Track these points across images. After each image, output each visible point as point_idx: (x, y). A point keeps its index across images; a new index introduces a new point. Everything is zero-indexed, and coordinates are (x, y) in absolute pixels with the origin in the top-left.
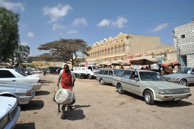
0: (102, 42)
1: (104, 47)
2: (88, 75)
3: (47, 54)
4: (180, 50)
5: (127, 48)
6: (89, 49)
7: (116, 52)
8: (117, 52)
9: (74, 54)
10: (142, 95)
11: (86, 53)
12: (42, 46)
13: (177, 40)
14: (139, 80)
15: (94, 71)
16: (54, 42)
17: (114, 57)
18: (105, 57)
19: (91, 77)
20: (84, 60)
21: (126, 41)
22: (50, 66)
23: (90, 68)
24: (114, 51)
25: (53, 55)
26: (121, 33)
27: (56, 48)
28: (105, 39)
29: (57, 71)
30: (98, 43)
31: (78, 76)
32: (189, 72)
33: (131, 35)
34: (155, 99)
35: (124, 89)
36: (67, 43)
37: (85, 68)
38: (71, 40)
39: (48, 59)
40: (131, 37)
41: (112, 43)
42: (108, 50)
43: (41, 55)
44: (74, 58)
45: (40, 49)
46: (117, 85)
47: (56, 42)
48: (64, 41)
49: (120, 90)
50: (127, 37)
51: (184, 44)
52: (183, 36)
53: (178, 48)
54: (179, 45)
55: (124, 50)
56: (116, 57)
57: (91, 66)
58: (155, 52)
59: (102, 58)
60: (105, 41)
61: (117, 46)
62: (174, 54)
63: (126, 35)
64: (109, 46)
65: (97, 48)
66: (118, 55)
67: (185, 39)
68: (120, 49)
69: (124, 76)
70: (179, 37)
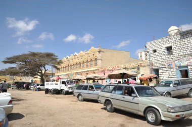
0: (72, 56)
1: (75, 61)
2: (62, 90)
3: (13, 68)
4: (152, 64)
5: (99, 62)
6: (60, 63)
7: (87, 66)
8: (89, 66)
9: (43, 68)
10: (142, 114)
11: (56, 67)
12: (8, 59)
13: (150, 54)
14: (136, 97)
15: (69, 86)
16: (22, 55)
17: (86, 71)
18: (76, 72)
19: (64, 92)
20: (53, 74)
21: (98, 55)
22: (16, 81)
23: (63, 83)
24: (85, 65)
25: (20, 69)
26: (93, 48)
27: (23, 62)
28: (76, 53)
29: (24, 86)
30: (69, 57)
31: (50, 92)
32: (171, 85)
33: (102, 50)
34: (163, 119)
35: (114, 106)
36: (36, 57)
37: (59, 83)
38: (41, 53)
39: (13, 73)
40: (103, 52)
41: (84, 58)
42: (79, 64)
43: (6, 70)
44: (43, 72)
45: (5, 62)
46: (105, 102)
47: (25, 55)
48: (34, 55)
49: (108, 108)
50: (99, 52)
51: (156, 58)
52: (155, 51)
53: (150, 62)
54: (151, 59)
55: (96, 64)
56: (88, 71)
57: (65, 80)
58: (128, 66)
59: (73, 72)
60: (76, 55)
61: (89, 60)
62: (147, 68)
63: (98, 49)
64: (81, 60)
65: (68, 62)
66: (89, 70)
67: (156, 53)
68: (91, 63)
69: (113, 92)
70: (151, 51)
